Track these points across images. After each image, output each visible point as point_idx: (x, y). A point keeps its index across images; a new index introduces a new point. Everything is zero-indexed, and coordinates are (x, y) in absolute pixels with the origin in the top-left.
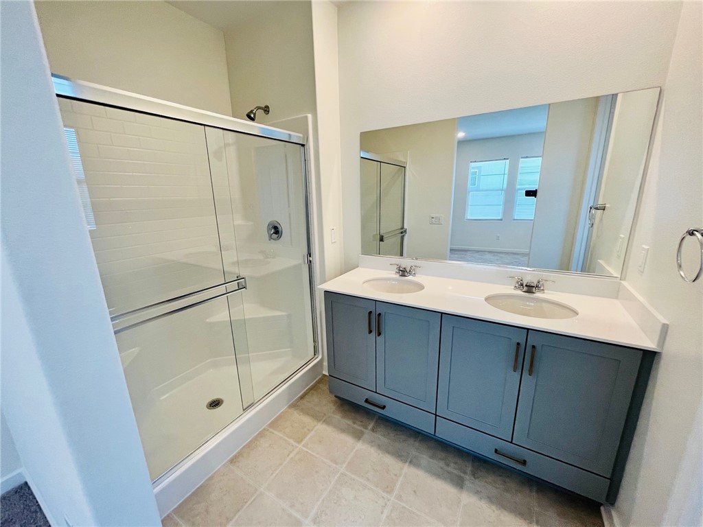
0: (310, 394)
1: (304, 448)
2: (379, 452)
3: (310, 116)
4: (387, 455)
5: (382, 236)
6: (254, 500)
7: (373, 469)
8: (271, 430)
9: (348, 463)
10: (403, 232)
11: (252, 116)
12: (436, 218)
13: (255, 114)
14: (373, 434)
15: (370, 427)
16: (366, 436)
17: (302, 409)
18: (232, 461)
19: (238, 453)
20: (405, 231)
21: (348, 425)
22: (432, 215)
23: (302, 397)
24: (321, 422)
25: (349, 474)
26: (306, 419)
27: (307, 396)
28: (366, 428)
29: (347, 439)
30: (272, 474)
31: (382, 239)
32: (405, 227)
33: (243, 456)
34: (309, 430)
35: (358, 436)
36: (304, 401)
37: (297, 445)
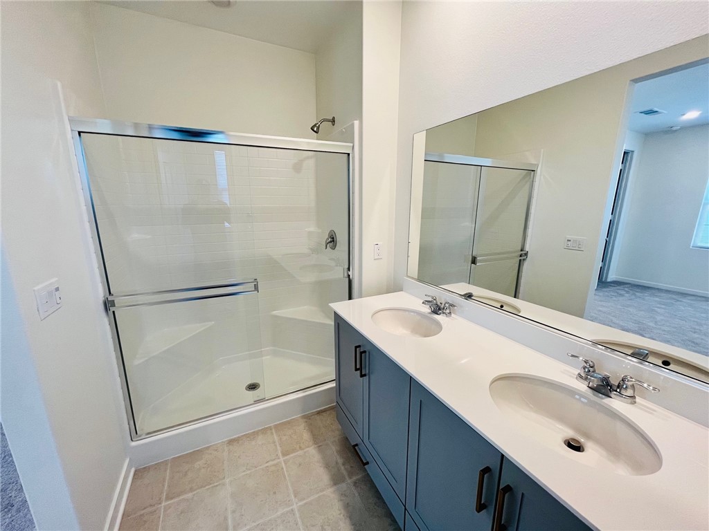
0: (328, 412)
1: (283, 464)
2: (343, 511)
3: (356, 123)
4: (348, 521)
5: (475, 258)
6: (217, 486)
7: (322, 526)
8: (273, 430)
9: (306, 504)
10: (523, 255)
11: (315, 129)
12: (575, 241)
13: (318, 128)
14: (353, 488)
15: (354, 478)
16: (344, 485)
17: (311, 424)
18: (231, 442)
19: (239, 437)
20: (526, 254)
21: (337, 463)
22: (569, 237)
23: (319, 413)
24: (316, 446)
25: (297, 515)
26: (306, 436)
27: (324, 414)
28: (350, 478)
29: (324, 477)
30: (244, 471)
31: (474, 261)
32: (527, 248)
33: (238, 443)
34: (300, 448)
35: (336, 480)
36: (318, 417)
37: (281, 457)
